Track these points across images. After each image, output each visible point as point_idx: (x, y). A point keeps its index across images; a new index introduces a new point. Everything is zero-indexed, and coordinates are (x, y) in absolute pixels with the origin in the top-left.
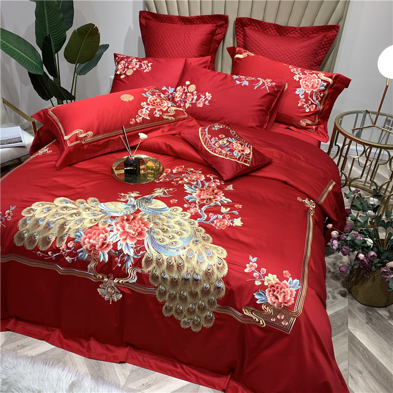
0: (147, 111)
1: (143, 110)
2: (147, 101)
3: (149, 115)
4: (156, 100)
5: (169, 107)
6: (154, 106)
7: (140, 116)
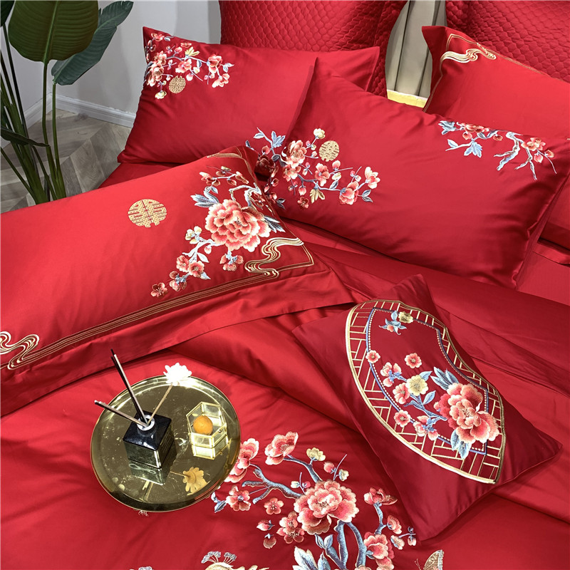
0: (201, 256)
1: (190, 255)
2: (202, 225)
3: (207, 268)
4: (229, 216)
5: (263, 240)
6: (222, 237)
7: (182, 274)
